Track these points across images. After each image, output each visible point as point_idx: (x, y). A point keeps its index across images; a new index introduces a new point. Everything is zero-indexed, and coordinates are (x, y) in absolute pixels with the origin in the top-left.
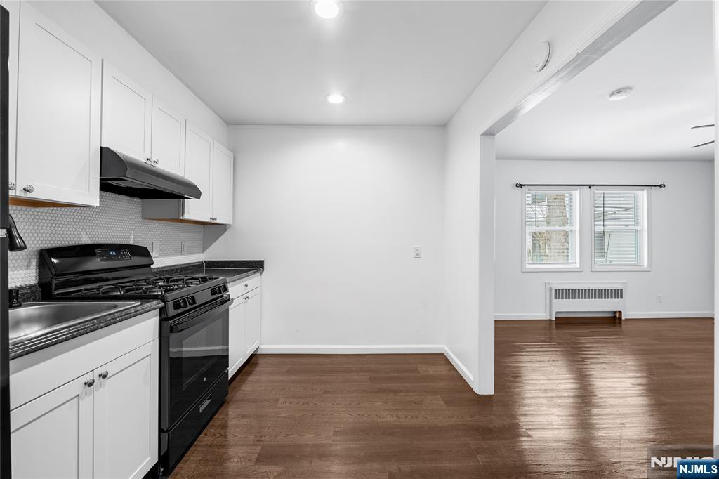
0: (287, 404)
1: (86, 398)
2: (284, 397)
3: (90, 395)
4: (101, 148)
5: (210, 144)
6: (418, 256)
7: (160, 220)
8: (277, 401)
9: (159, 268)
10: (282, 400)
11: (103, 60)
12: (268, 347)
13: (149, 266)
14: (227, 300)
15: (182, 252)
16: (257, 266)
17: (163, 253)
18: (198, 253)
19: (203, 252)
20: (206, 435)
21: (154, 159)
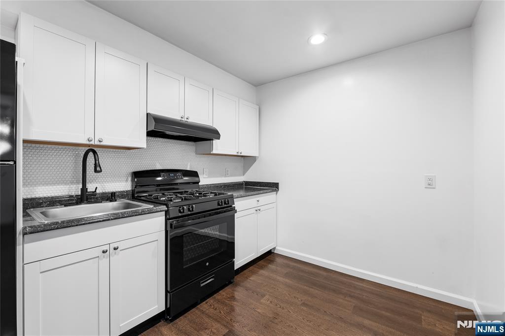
0: (268, 302)
1: (104, 259)
2: (270, 295)
3: (107, 258)
4: (147, 114)
5: (236, 102)
6: (430, 185)
7: (205, 154)
8: (263, 296)
9: (204, 185)
10: (267, 297)
11: (147, 64)
12: (281, 250)
13: (198, 183)
14: (234, 210)
15: (226, 175)
16: (274, 187)
17: (211, 175)
18: (240, 175)
19: (244, 175)
20: (206, 303)
21: (186, 117)
